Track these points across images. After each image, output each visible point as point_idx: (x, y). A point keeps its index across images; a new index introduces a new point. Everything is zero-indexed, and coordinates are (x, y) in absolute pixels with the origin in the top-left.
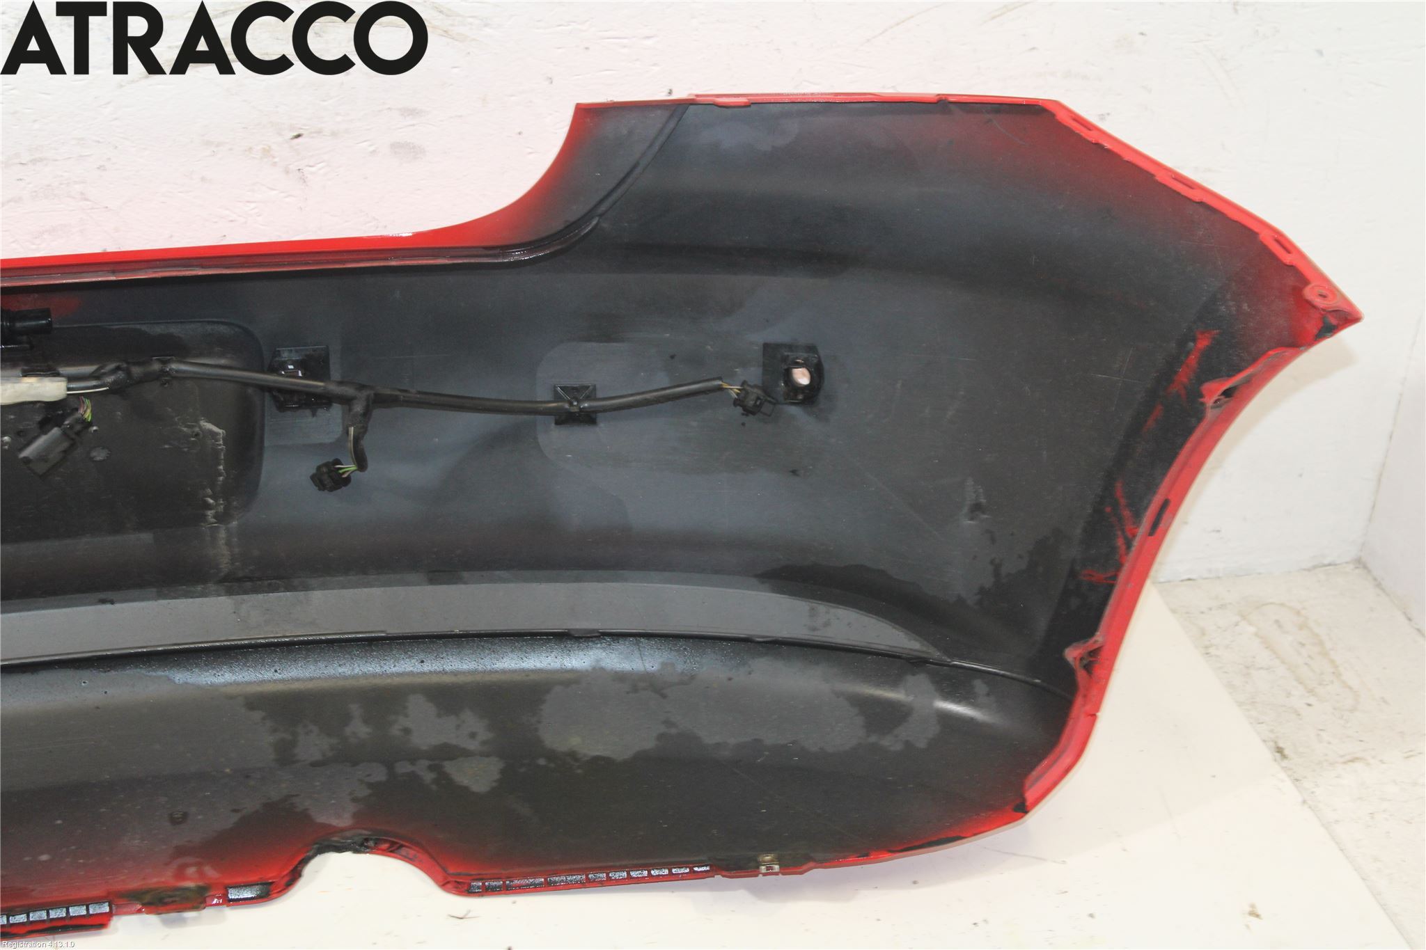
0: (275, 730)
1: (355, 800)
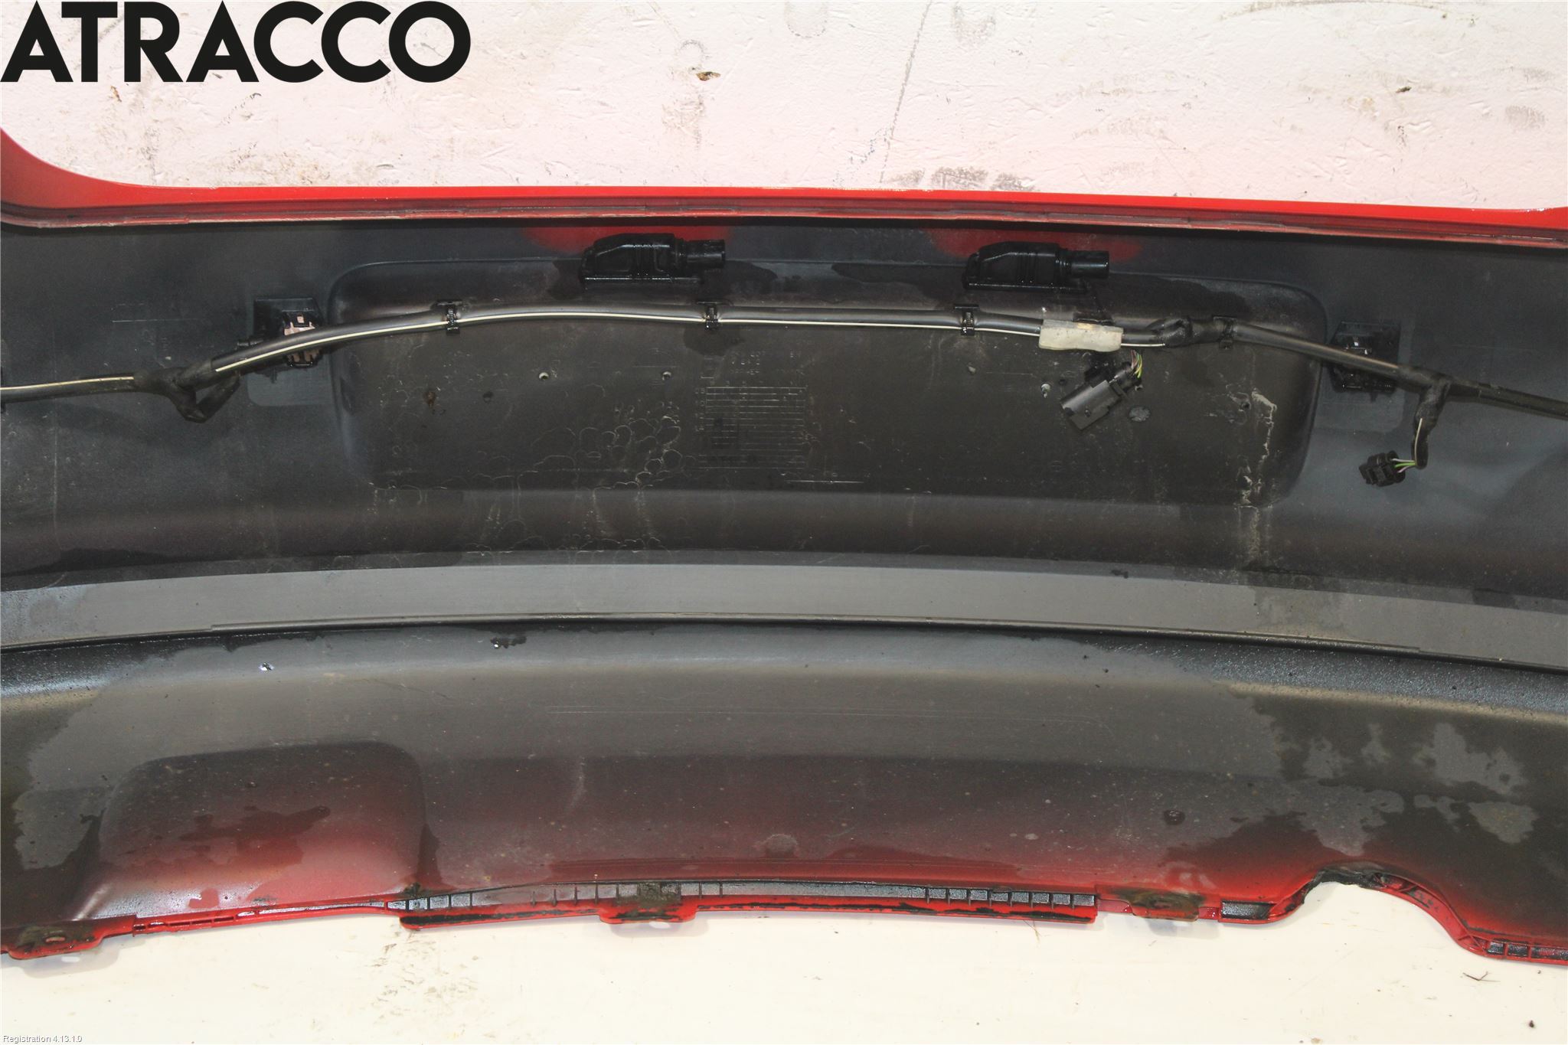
0: (1284, 739)
1: (1366, 829)
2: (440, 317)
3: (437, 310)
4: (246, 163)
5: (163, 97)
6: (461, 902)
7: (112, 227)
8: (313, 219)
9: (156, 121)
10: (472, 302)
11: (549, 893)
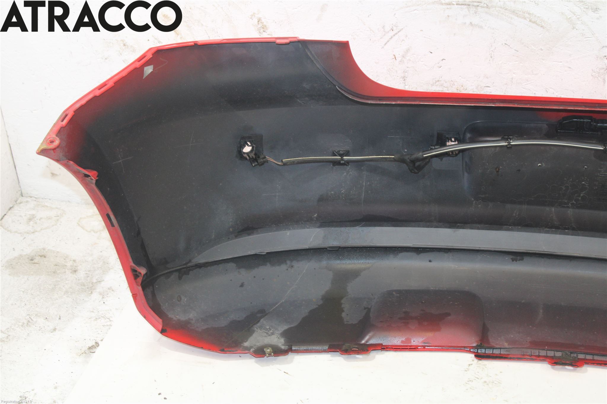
2: (504, 142)
3: (503, 139)
4: (437, 83)
5: (411, 59)
6: (496, 352)
7: (393, 104)
8: (463, 105)
9: (408, 67)
10: (516, 137)
11: (529, 351)
